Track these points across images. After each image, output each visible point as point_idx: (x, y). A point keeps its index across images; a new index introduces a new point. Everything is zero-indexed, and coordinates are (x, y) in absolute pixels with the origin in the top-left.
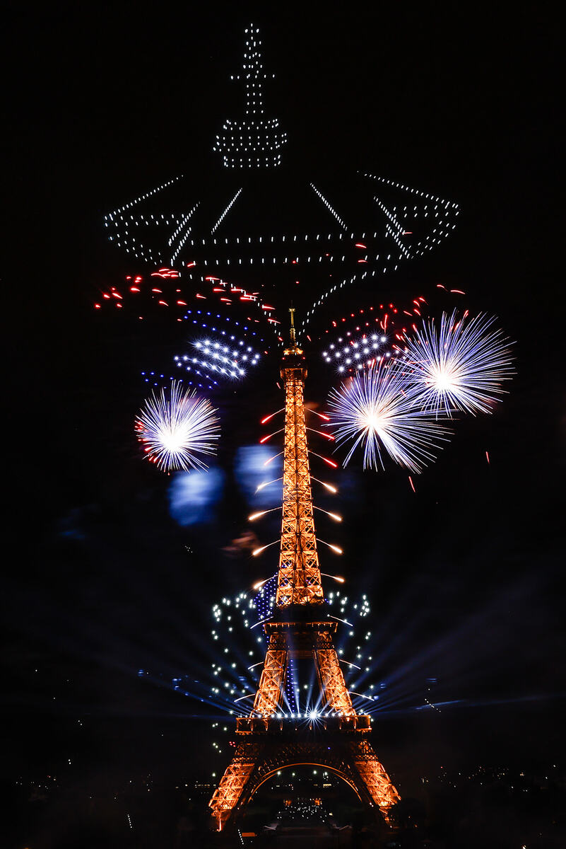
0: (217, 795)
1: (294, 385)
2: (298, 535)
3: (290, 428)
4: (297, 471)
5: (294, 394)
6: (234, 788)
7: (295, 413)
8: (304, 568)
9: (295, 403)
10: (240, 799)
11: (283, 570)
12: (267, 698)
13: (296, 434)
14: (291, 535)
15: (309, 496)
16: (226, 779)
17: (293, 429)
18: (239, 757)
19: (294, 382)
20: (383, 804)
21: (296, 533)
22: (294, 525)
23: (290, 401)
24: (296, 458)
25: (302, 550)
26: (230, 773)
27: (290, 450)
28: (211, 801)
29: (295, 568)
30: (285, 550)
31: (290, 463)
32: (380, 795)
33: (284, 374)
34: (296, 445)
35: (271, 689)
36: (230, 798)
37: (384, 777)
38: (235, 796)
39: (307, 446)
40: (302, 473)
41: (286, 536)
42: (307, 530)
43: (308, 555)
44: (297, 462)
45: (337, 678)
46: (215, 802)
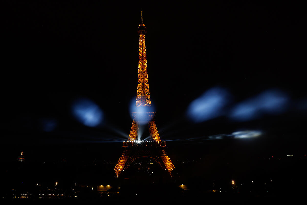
0: (117, 166)
1: (142, 36)
2: (143, 84)
3: (141, 50)
4: (143, 64)
5: (142, 39)
6: (122, 164)
7: (142, 45)
8: (145, 95)
9: (142, 42)
10: (124, 168)
11: (138, 96)
12: (133, 136)
13: (142, 52)
14: (141, 84)
15: (146, 72)
16: (120, 161)
17: (142, 50)
18: (124, 154)
19: (142, 35)
20: (169, 169)
21: (142, 84)
22: (142, 81)
23: (141, 41)
24: (143, 60)
25: (144, 89)
26: (121, 159)
27: (141, 57)
28: (115, 168)
29: (142, 95)
30: (139, 89)
31: (141, 61)
32: (168, 167)
33: (139, 32)
34: (143, 55)
35: (134, 133)
36: (121, 167)
37: (170, 161)
38: (122, 167)
39: (146, 56)
40: (144, 64)
41: (139, 84)
42: (146, 83)
43: (146, 91)
44: (143, 61)
45: (155, 130)
46: (116, 168)
